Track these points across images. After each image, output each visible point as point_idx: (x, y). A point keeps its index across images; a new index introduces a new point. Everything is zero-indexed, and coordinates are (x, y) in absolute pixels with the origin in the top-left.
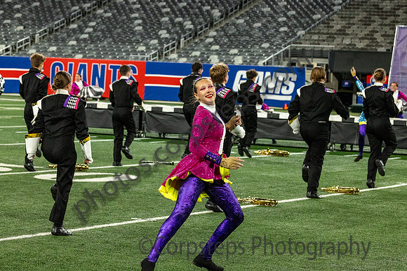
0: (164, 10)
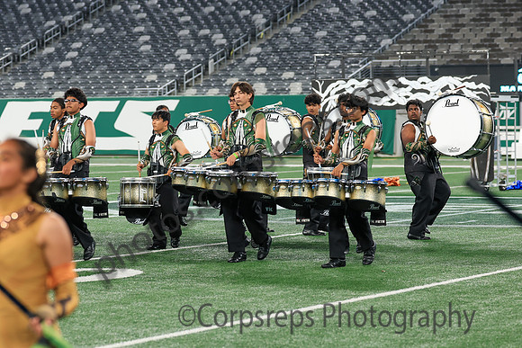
0: (182, 20)
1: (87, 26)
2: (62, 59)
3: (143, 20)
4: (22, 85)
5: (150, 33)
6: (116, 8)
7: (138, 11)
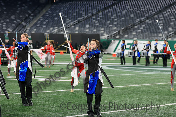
1: (147, 21)
2: (139, 29)
3: (162, 20)
4: (126, 36)
5: (163, 23)
6: (156, 16)
7: (161, 17)
